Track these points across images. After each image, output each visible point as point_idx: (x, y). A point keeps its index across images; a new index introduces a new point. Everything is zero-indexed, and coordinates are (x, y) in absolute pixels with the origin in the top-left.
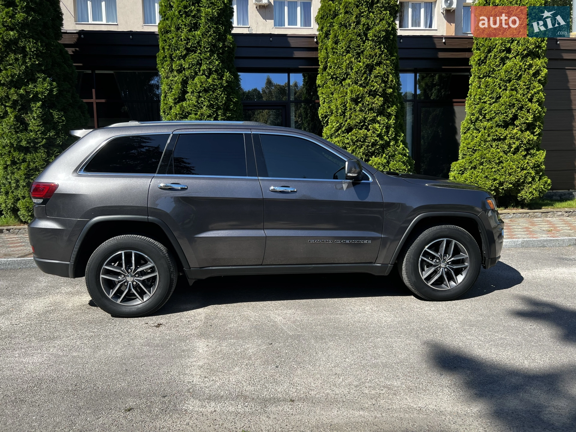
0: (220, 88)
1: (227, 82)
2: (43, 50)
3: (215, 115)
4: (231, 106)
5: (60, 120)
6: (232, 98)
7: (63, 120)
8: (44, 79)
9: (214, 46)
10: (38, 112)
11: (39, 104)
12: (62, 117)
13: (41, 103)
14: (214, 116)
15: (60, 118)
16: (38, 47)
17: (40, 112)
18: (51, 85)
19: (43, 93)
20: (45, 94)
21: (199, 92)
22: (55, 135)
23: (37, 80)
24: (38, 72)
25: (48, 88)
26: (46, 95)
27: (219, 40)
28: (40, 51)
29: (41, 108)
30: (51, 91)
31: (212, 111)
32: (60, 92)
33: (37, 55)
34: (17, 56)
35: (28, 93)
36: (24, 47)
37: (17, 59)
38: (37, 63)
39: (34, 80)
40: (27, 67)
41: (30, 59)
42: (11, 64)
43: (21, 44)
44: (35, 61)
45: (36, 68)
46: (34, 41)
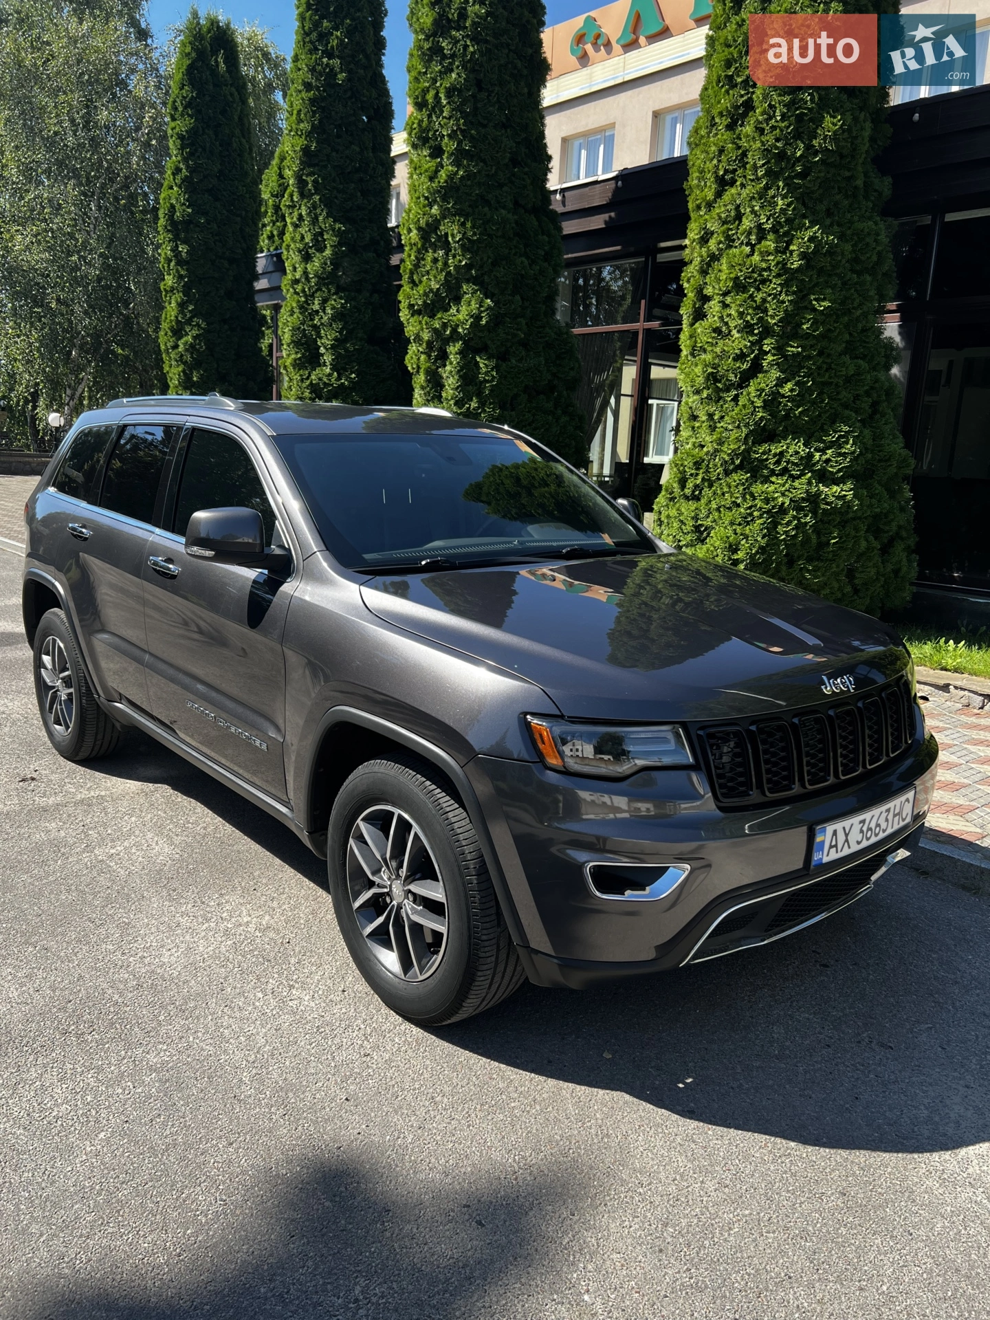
0: (778, 276)
1: (803, 256)
3: (756, 352)
4: (804, 324)
6: (815, 299)
7: (493, 376)
8: (473, 295)
9: (782, 156)
10: (454, 362)
11: (459, 345)
12: (492, 369)
13: (461, 343)
14: (752, 356)
15: (489, 372)
16: (466, 232)
17: (460, 363)
18: (482, 305)
19: (466, 323)
21: (725, 294)
22: (478, 408)
23: (463, 297)
24: (466, 282)
25: (475, 312)
26: (469, 326)
27: (797, 135)
28: (468, 240)
29: (460, 354)
30: (477, 318)
31: (749, 341)
32: (491, 318)
34: (436, 255)
35: (445, 326)
36: (446, 234)
37: (435, 260)
38: (464, 263)
39: (457, 300)
40: (449, 273)
41: (454, 257)
42: (428, 273)
43: (443, 229)
44: (460, 261)
45: (464, 274)
46: (462, 220)
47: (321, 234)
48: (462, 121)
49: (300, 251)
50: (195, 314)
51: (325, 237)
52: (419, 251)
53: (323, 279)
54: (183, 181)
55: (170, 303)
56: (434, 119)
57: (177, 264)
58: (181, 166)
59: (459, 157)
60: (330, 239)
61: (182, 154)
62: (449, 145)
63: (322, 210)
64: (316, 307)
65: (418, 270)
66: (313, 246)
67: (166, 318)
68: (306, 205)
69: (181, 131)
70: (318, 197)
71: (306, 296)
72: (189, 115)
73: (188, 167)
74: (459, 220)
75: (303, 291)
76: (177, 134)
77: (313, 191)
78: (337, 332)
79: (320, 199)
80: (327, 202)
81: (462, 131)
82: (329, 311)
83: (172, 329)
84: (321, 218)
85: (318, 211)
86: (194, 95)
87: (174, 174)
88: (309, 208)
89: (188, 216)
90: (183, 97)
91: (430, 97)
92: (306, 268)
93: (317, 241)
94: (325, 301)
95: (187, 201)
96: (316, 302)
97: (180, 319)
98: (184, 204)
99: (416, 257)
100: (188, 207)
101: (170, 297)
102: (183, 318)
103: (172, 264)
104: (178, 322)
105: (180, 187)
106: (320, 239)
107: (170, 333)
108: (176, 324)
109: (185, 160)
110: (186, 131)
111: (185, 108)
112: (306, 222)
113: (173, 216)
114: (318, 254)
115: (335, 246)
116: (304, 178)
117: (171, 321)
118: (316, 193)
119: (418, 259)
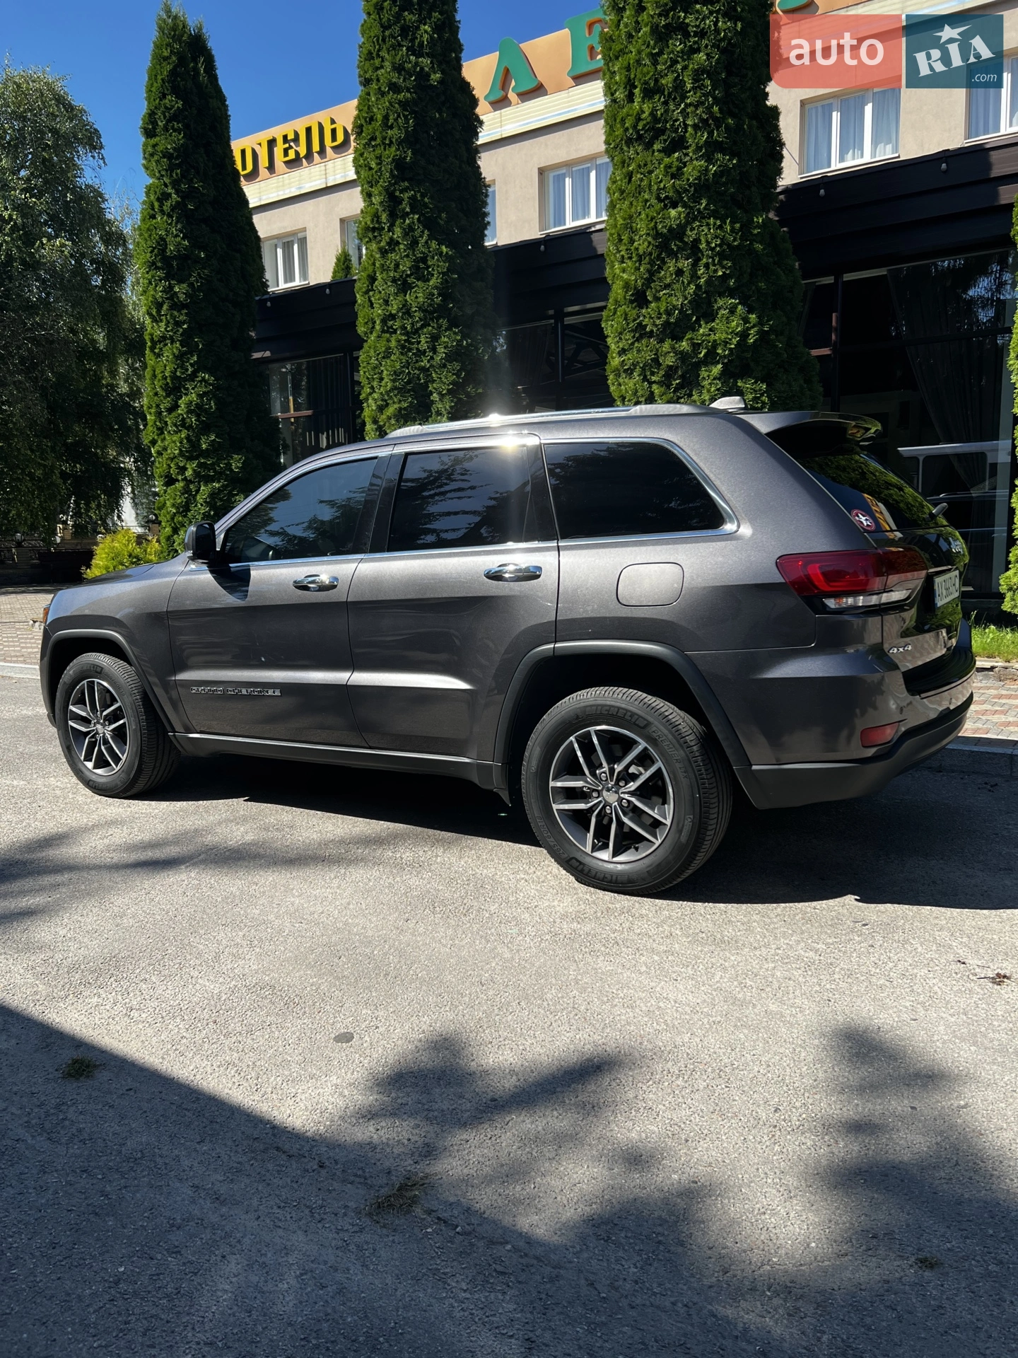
2: (735, 240)
5: (757, 403)
7: (763, 403)
8: (732, 311)
10: (713, 389)
11: (717, 370)
12: (762, 395)
13: (720, 366)
15: (758, 398)
16: (724, 236)
17: (718, 390)
18: (746, 320)
19: (727, 343)
20: (731, 344)
23: (717, 314)
24: (721, 295)
25: (739, 329)
26: (733, 346)
28: (729, 245)
29: (719, 379)
30: (744, 335)
32: (763, 335)
33: (722, 256)
34: (680, 265)
35: (696, 347)
36: (697, 241)
37: (680, 272)
38: (720, 273)
39: (710, 316)
40: (698, 287)
41: (707, 266)
42: (667, 286)
43: (691, 235)
44: (716, 271)
45: (717, 287)
46: (718, 223)
47: (424, 260)
48: (716, 109)
49: (394, 281)
50: (199, 367)
51: (430, 263)
52: (652, 263)
53: (431, 313)
54: (173, 208)
55: (158, 355)
56: (672, 107)
57: (172, 308)
58: (170, 190)
59: (711, 150)
60: (437, 267)
61: (171, 176)
62: (696, 139)
63: (423, 232)
64: (424, 345)
65: (652, 285)
66: (411, 274)
67: (154, 376)
69: (167, 148)
70: (417, 216)
71: (407, 334)
72: (175, 130)
73: (177, 192)
74: (715, 224)
75: (404, 328)
76: (162, 152)
77: (408, 210)
78: (453, 374)
79: (418, 219)
80: (428, 223)
81: (716, 119)
82: (441, 350)
83: (166, 388)
84: (422, 241)
85: (417, 233)
86: (181, 106)
87: (159, 200)
88: (404, 229)
89: (185, 249)
92: (406, 301)
93: (418, 268)
94: (435, 338)
95: (181, 232)
96: (423, 340)
97: (178, 374)
98: (177, 236)
99: (648, 271)
100: (183, 239)
101: (161, 349)
102: (183, 373)
103: (165, 307)
104: (174, 377)
105: (170, 216)
106: (422, 265)
107: (162, 393)
108: (172, 380)
109: (175, 183)
110: (174, 149)
111: (169, 121)
112: (402, 246)
113: (164, 251)
114: (419, 283)
115: (444, 274)
116: (397, 193)
117: (165, 378)
118: (413, 212)
119: (651, 273)
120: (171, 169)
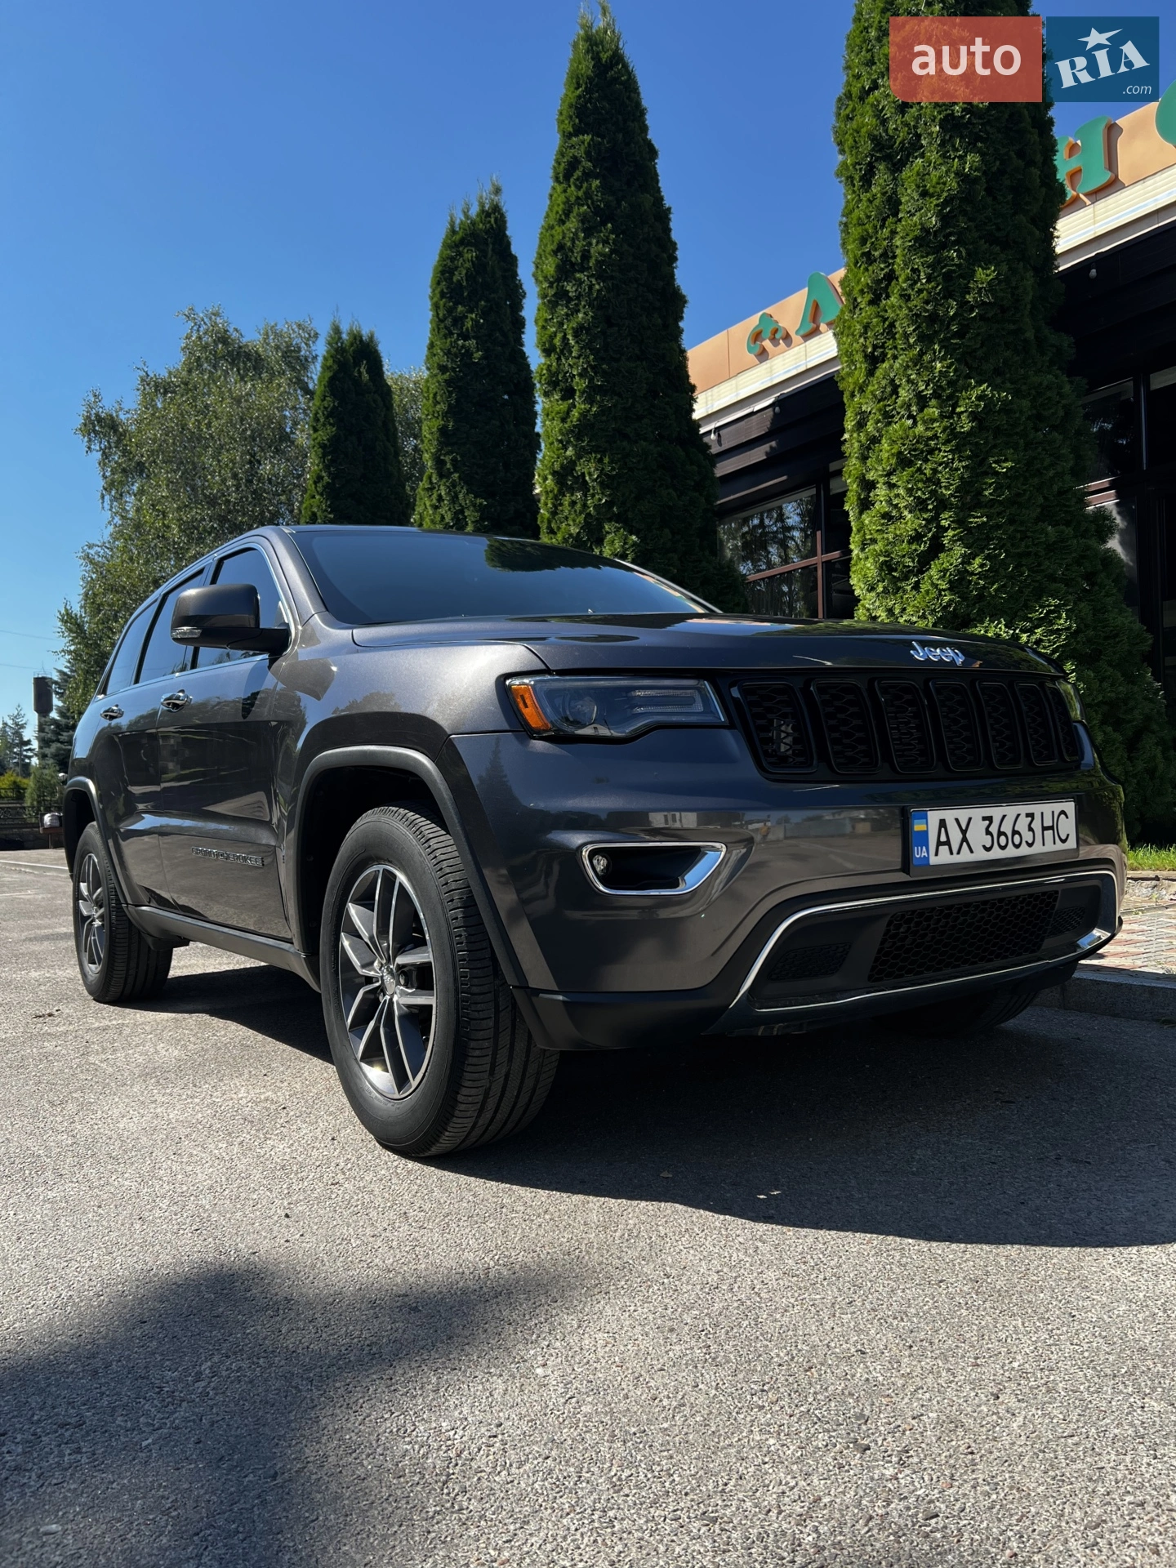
0: (947, 442)
1: (974, 416)
2: (612, 470)
3: (934, 530)
4: (986, 489)
6: (995, 462)
9: (933, 318)
14: (930, 535)
16: (603, 468)
21: (889, 474)
24: (606, 521)
27: (948, 294)
28: (608, 476)
31: (924, 519)
33: (604, 485)
34: (574, 498)
36: (583, 474)
37: (573, 503)
38: (604, 501)
40: (588, 515)
41: (593, 496)
42: (567, 518)
43: (579, 469)
44: (600, 500)
45: (605, 513)
46: (599, 456)
47: (462, 512)
48: (592, 357)
51: (466, 514)
52: (556, 498)
54: (325, 488)
56: (564, 361)
58: (324, 474)
59: (590, 395)
60: (471, 516)
61: (324, 462)
62: (580, 384)
63: (462, 488)
65: (556, 517)
68: (445, 485)
70: (457, 475)
72: (330, 424)
73: (330, 474)
74: (595, 458)
76: (319, 443)
77: (452, 470)
79: (459, 477)
80: (467, 480)
81: (593, 368)
84: (461, 495)
85: (458, 489)
86: (336, 404)
87: (315, 483)
88: (448, 487)
90: (325, 408)
91: (557, 341)
93: (458, 519)
95: (329, 507)
98: (326, 511)
99: (553, 504)
100: (330, 513)
105: (322, 495)
106: (461, 517)
109: (327, 467)
110: (328, 440)
111: (327, 418)
112: (446, 502)
116: (442, 458)
118: (455, 471)
119: (555, 506)
120: (324, 456)
